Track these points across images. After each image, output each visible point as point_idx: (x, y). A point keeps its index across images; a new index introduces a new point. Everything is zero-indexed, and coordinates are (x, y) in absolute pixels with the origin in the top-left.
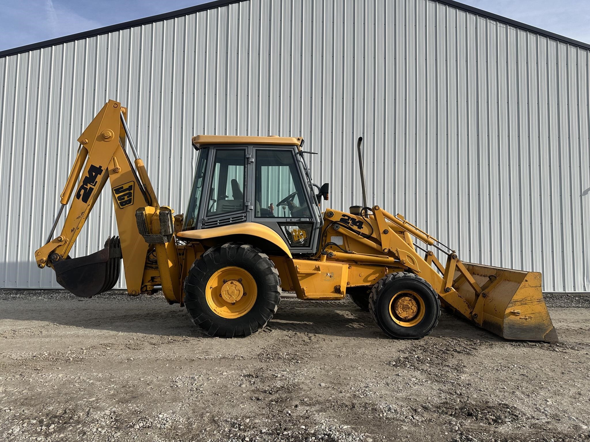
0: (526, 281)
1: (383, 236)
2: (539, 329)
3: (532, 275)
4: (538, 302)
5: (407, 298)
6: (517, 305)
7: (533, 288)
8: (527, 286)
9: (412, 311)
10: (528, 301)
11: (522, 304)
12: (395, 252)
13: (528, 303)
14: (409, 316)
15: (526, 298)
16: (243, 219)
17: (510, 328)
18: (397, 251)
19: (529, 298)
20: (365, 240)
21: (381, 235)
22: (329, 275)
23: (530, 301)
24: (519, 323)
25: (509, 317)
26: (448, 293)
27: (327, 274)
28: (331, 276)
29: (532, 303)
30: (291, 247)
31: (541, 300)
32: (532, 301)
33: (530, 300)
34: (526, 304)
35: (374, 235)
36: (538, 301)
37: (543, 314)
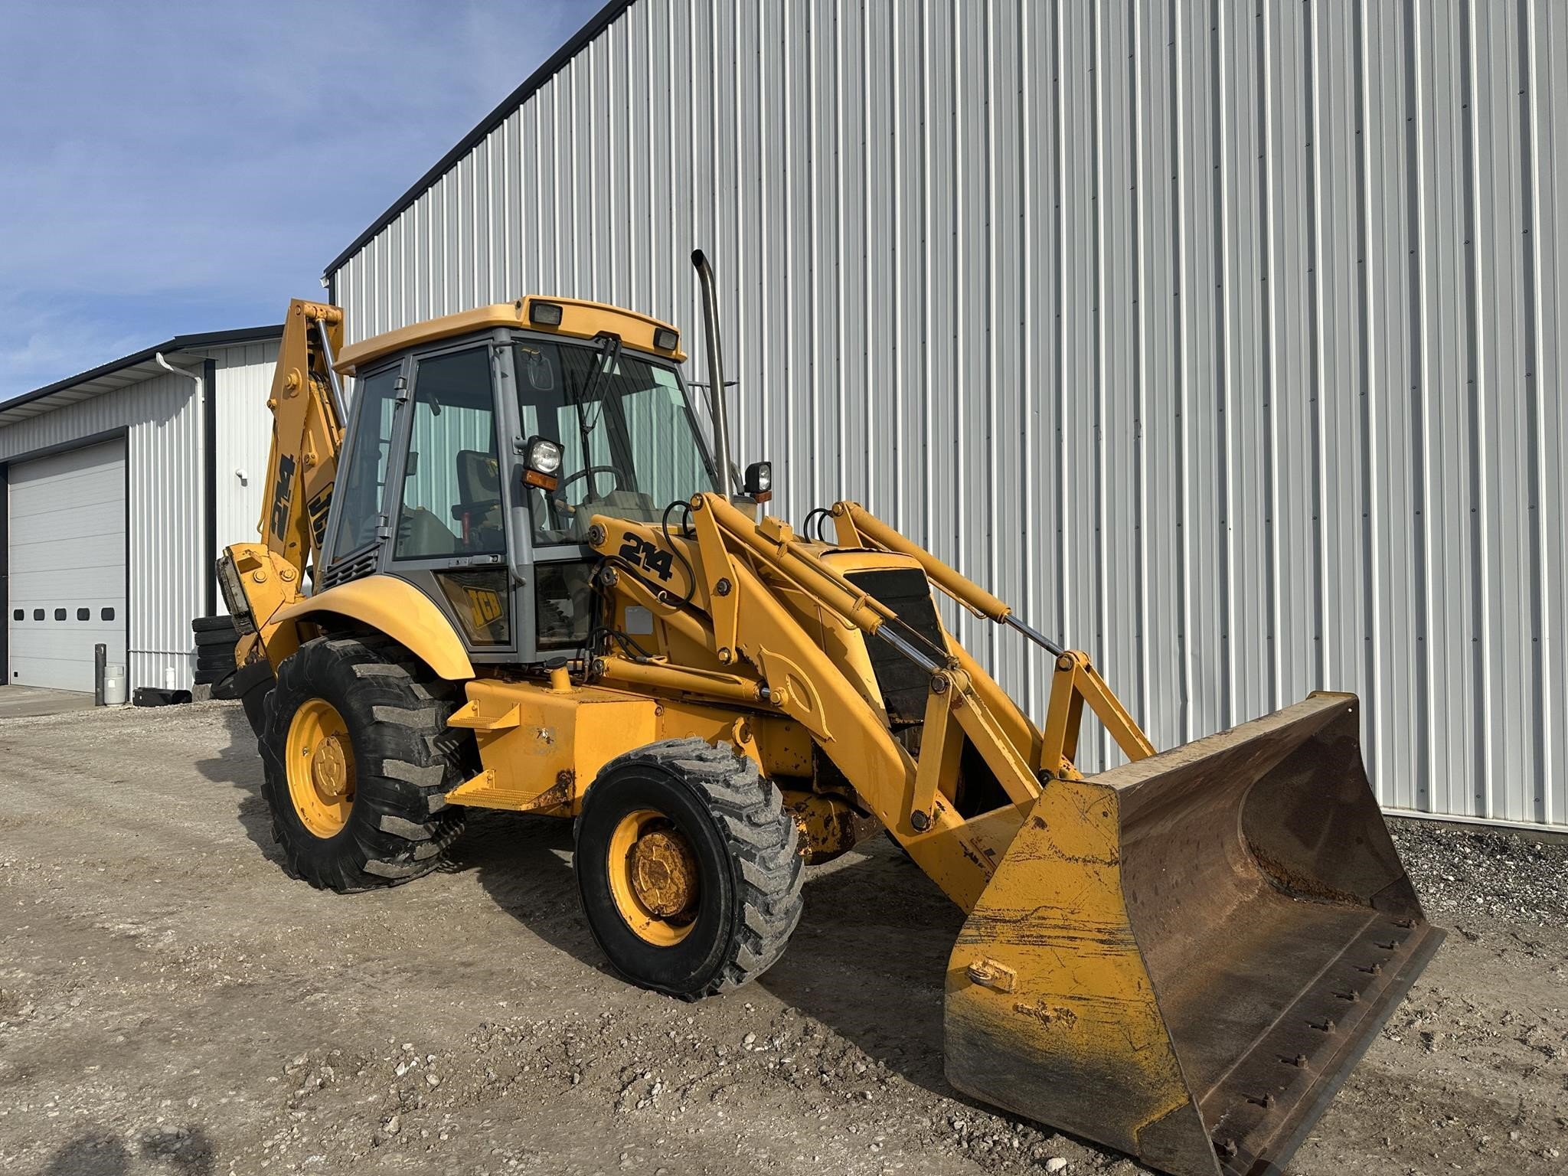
0: (1040, 823)
1: (716, 601)
2: (1113, 1086)
3: (1068, 796)
4: (1102, 942)
5: (658, 836)
6: (1001, 938)
7: (1073, 864)
8: (1044, 849)
9: (674, 888)
10: (1056, 927)
11: (1022, 940)
12: (756, 662)
13: (1054, 942)
14: (666, 906)
15: (1040, 913)
16: (370, 565)
17: (971, 1043)
18: (759, 656)
19: (1058, 913)
20: (681, 620)
21: (713, 598)
22: (544, 735)
23: (1064, 933)
24: (1011, 1032)
25: (966, 990)
26: (924, 835)
27: (541, 733)
28: (548, 740)
29: (1073, 944)
30: (475, 643)
31: (1120, 936)
32: (1072, 933)
33: (1060, 923)
34: (1041, 941)
35: (698, 602)
36: (1100, 936)
37: (1130, 1012)
